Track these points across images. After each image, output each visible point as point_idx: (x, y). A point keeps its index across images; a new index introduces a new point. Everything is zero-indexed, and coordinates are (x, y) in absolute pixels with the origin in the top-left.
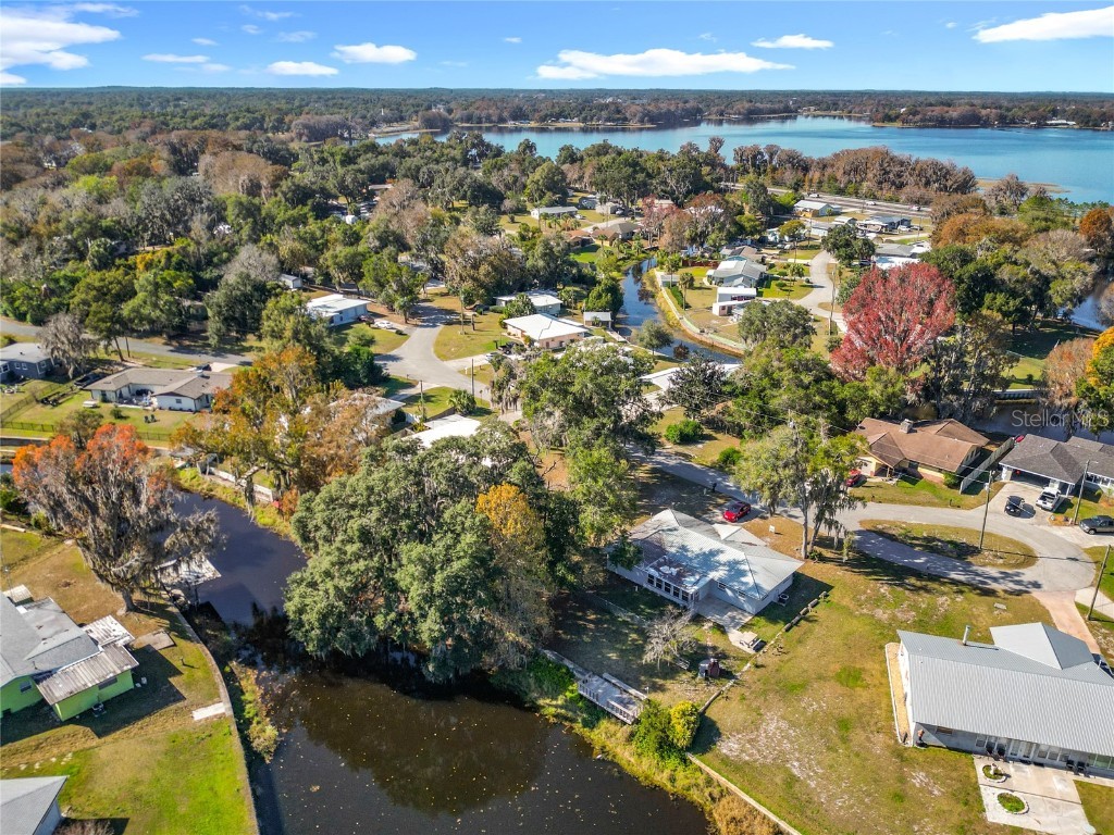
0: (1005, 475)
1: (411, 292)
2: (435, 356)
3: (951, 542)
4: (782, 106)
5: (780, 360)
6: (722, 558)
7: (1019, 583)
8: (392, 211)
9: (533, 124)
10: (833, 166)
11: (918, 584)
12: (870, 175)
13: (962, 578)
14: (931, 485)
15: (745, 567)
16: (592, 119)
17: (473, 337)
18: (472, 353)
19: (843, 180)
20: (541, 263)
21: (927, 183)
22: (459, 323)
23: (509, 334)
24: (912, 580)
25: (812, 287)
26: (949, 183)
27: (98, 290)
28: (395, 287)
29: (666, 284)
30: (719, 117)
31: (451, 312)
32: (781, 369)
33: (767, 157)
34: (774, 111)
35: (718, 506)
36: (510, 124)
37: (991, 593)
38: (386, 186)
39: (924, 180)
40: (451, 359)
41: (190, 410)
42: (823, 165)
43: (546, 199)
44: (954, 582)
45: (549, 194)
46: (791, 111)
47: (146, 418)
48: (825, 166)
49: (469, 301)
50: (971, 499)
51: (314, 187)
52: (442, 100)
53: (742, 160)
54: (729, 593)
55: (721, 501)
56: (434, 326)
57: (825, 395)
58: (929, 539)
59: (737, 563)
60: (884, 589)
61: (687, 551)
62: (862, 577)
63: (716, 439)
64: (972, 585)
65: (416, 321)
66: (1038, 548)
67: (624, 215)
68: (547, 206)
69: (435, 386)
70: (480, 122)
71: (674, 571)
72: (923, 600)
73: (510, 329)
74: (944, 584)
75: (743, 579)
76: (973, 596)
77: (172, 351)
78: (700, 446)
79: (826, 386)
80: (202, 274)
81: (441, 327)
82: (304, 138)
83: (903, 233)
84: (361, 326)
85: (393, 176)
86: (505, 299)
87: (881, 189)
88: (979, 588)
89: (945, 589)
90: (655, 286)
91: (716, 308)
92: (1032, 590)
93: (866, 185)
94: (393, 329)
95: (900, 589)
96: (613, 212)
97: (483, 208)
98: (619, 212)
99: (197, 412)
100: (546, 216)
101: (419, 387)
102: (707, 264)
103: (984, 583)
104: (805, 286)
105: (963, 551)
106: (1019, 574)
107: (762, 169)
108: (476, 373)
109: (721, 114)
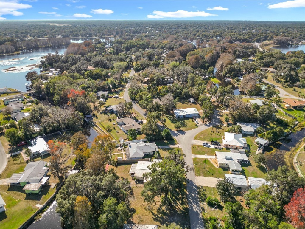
2: (194, 137)
38: (268, 68)
40: (197, 139)
65: (207, 122)
69: (180, 147)
81: (210, 127)
82: (275, 44)
84: (190, 120)
85: (273, 65)
86: (238, 124)
94: (197, 123)
97: (287, 83)
99: (126, 133)
101: (176, 145)
108: (195, 147)
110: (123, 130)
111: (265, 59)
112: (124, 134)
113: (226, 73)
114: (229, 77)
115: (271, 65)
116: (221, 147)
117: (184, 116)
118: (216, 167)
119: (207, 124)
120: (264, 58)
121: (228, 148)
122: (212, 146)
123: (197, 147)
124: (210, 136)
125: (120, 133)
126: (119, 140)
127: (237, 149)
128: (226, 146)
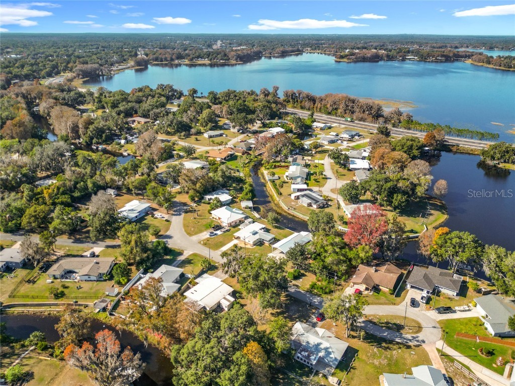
0: (409, 286)
1: (170, 201)
2: (185, 233)
3: (395, 324)
4: (295, 49)
5: (326, 241)
6: (322, 346)
7: (418, 341)
8: (146, 144)
9: (187, 62)
10: (325, 100)
11: (386, 346)
12: (341, 107)
13: (400, 341)
14: (384, 293)
15: (330, 350)
16: (214, 60)
17: (199, 220)
18: (201, 231)
19: (330, 109)
20: (221, 179)
21: (364, 111)
22: (190, 211)
23: (213, 218)
24: (384, 344)
25: (327, 178)
26: (372, 112)
27: (35, 216)
28: (163, 199)
29: (270, 180)
31: (185, 204)
32: (327, 245)
33: (297, 95)
34: (293, 51)
35: (313, 313)
36: (176, 62)
37: (409, 347)
38: (134, 119)
39: (362, 110)
40: (193, 235)
41: (95, 281)
43: (209, 127)
44: (398, 343)
45: (210, 123)
46: (300, 51)
47: (77, 287)
48: (322, 100)
49: (193, 199)
50: (398, 299)
51: (105, 128)
52: (140, 46)
53: (287, 96)
55: (314, 311)
56: (180, 215)
57: (344, 255)
58: (387, 323)
59: (328, 348)
60: (375, 350)
61: (309, 344)
62: (367, 344)
63: (306, 276)
64: (403, 344)
65: (172, 212)
66: (423, 324)
67: (243, 133)
68: (211, 129)
69: (191, 253)
70: (162, 61)
71: (307, 353)
72: (388, 353)
73: (213, 216)
74: (394, 344)
75: (331, 356)
76: (404, 349)
77: (73, 242)
78: (301, 280)
79: (344, 251)
80: (73, 194)
81: (183, 215)
82: (81, 77)
83: (357, 140)
84: (149, 218)
85: (136, 112)
86: (208, 197)
87: (346, 113)
88: (406, 345)
89: (395, 347)
90: (264, 179)
91: (293, 197)
92: (423, 344)
93: (339, 111)
94: (163, 218)
95: (380, 349)
96: (238, 131)
97: (183, 134)
98: (241, 131)
99: (97, 281)
100: (210, 137)
101: (184, 254)
102: (284, 167)
103: (407, 343)
104: (323, 178)
105: (399, 328)
106: (417, 337)
107: (296, 100)
108: (206, 243)
109: (270, 54)
110: (86, 281)
111: (120, 105)
112: (95, 283)
113: (92, 138)
114: (98, 143)
115: (133, 113)
116: (227, 228)
117: (136, 217)
118: (251, 247)
119: (174, 213)
120: (117, 104)
121: (236, 225)
122: (219, 232)
123: (208, 242)
124: (199, 224)
125: (86, 286)
126: (107, 293)
127: (241, 222)
128: (230, 225)
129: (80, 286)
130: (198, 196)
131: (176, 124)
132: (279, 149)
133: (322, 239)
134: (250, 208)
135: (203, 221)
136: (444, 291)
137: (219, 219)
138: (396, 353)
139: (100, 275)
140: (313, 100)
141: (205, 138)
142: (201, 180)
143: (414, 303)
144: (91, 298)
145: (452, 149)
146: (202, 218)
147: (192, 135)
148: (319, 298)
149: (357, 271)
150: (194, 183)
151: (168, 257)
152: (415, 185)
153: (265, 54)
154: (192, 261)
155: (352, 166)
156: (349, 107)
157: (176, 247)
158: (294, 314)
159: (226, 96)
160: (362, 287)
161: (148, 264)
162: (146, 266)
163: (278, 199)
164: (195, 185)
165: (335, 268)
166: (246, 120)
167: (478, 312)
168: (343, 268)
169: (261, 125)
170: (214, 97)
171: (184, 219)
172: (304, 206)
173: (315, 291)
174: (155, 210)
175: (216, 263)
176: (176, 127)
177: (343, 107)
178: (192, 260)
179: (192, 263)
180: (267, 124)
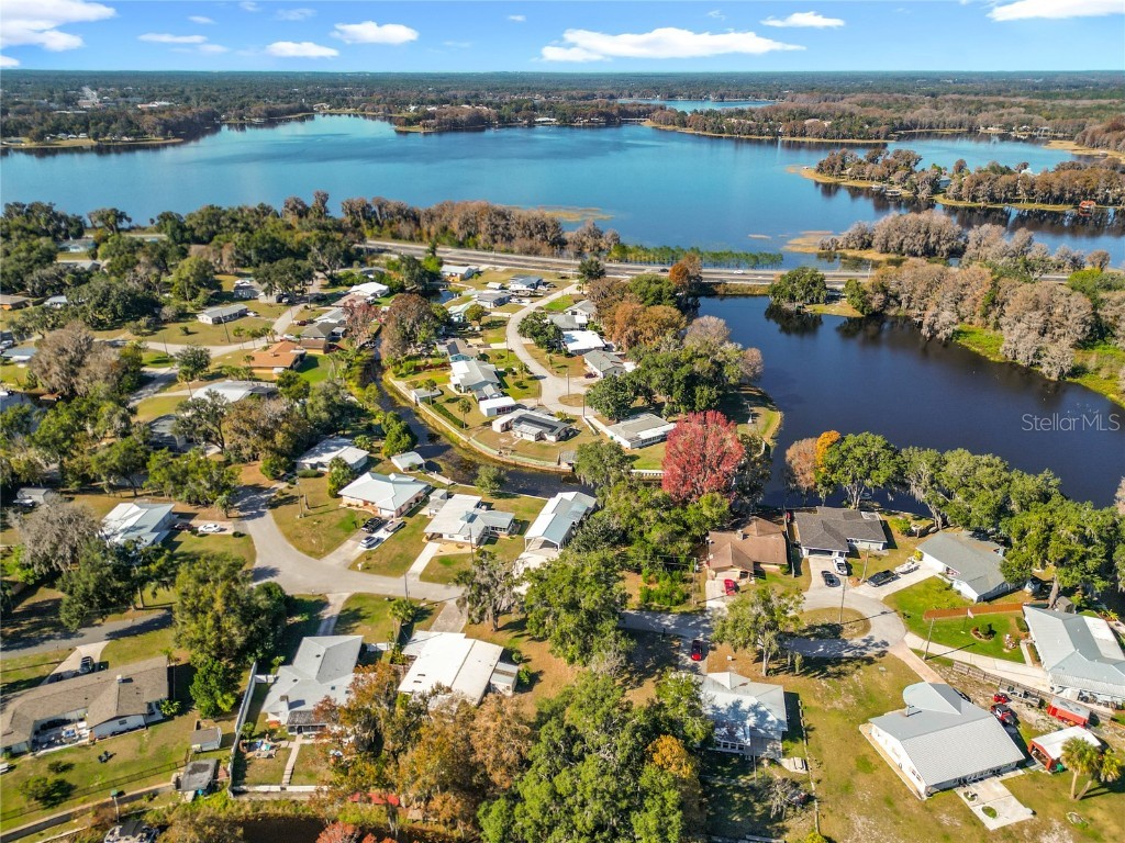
0: (805, 552)
1: (227, 487)
2: (303, 556)
3: (824, 626)
4: (297, 105)
6: (745, 706)
7: (876, 645)
9: (26, 142)
10: (440, 217)
11: (835, 670)
12: (483, 229)
13: (850, 654)
14: (774, 576)
15: (762, 709)
16: (105, 135)
17: (315, 517)
18: (338, 542)
19: (461, 235)
20: (324, 415)
21: (531, 235)
22: (283, 502)
23: (350, 505)
24: (830, 669)
25: (537, 378)
26: (549, 234)
28: (208, 486)
29: (422, 400)
30: (239, 122)
31: (257, 489)
33: (375, 209)
34: (291, 112)
35: (678, 648)
37: (870, 661)
39: (528, 232)
40: (325, 554)
42: (431, 217)
43: (201, 298)
44: (850, 660)
45: (202, 290)
46: (306, 111)
47: (100, 758)
48: (433, 217)
49: (273, 473)
50: (802, 579)
53: (351, 212)
54: (762, 731)
55: (676, 643)
56: (261, 515)
57: (677, 521)
58: (812, 628)
59: (757, 707)
60: (823, 683)
61: (718, 709)
62: (805, 678)
64: (858, 658)
65: (235, 513)
66: (867, 613)
67: (291, 303)
68: (209, 303)
69: (346, 595)
71: (724, 729)
72: (846, 681)
73: (346, 500)
74: (845, 664)
75: (769, 719)
76: (866, 667)
79: (676, 514)
81: (269, 513)
83: (547, 294)
84: (185, 537)
87: (495, 242)
88: (863, 660)
89: (850, 667)
90: (405, 400)
91: (497, 426)
92: (887, 648)
93: (480, 238)
94: (222, 530)
95: (831, 679)
96: (279, 301)
97: (143, 321)
98: (285, 300)
99: (147, 725)
100: (218, 321)
101: (331, 601)
102: (437, 366)
103: (863, 654)
104: (530, 379)
105: (834, 631)
106: (871, 638)
107: (374, 221)
108: (369, 565)
109: (241, 118)
110: (114, 734)
112: (146, 733)
121: (413, 510)
122: (381, 534)
123: (370, 562)
124: (323, 525)
125: (123, 748)
126: (196, 747)
127: (421, 501)
128: (400, 513)
129: (106, 753)
130: (286, 463)
131: (118, 300)
132: (408, 329)
133: (627, 499)
134: (420, 466)
135: (327, 517)
136: (861, 546)
137: (366, 503)
138: (859, 677)
139: (153, 708)
140: (413, 218)
141: (204, 326)
142: (285, 425)
143: (830, 580)
144: (156, 772)
145: (718, 289)
146: (321, 510)
147: (166, 321)
148: (670, 617)
149: (710, 546)
150: (267, 434)
151: (297, 619)
152: (720, 365)
153: (227, 119)
154: (362, 613)
155: (571, 347)
156: (500, 229)
157: (302, 593)
158: (646, 661)
159: (210, 222)
160: (734, 574)
161: (269, 646)
162: (264, 651)
163: (462, 437)
164: (272, 437)
165: (671, 549)
166: (297, 273)
167: (931, 567)
168: (685, 545)
169: (327, 282)
170: (178, 227)
171: (279, 522)
172: (530, 443)
173: (655, 604)
174: (192, 516)
175: (420, 601)
176: (119, 307)
177: (487, 230)
178: (359, 610)
179: (364, 617)
180: (340, 279)
